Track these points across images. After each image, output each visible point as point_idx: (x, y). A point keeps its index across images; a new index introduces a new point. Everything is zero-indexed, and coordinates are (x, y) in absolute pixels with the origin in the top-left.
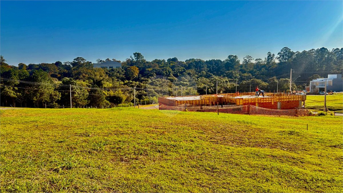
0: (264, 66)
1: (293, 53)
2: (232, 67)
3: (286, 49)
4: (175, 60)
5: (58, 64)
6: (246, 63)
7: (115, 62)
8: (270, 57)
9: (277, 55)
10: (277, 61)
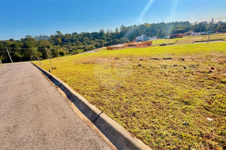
0: (115, 34)
1: (125, 28)
2: (103, 35)
3: (123, 26)
4: (76, 33)
5: (11, 40)
6: (108, 33)
7: (45, 36)
8: (117, 30)
9: (119, 29)
10: (120, 31)
